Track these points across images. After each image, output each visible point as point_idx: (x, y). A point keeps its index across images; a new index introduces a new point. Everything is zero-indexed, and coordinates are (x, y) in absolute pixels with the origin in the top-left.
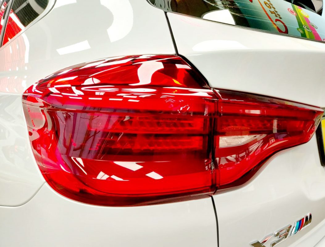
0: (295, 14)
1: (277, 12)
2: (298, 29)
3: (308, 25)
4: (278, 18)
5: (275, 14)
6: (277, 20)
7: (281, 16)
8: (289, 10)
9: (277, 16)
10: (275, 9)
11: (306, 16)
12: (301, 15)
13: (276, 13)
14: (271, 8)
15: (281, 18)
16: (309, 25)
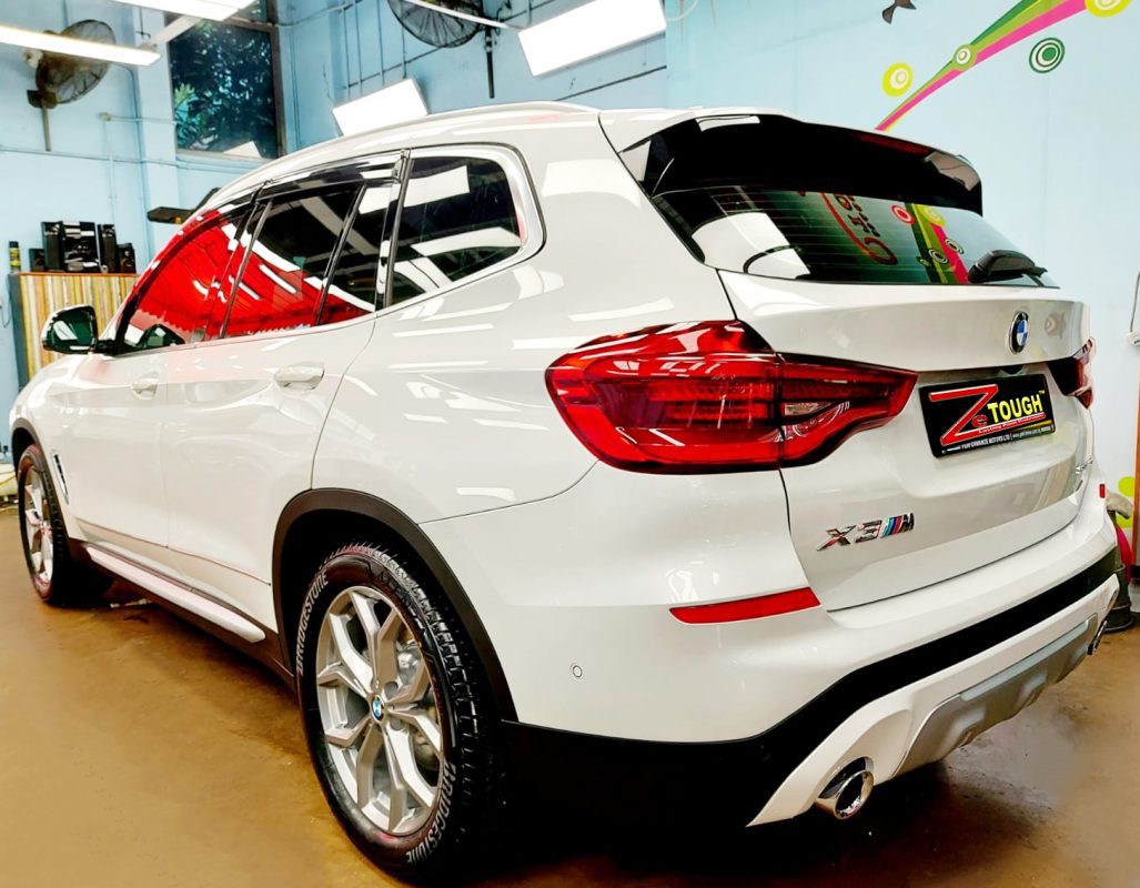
0: (909, 219)
1: (866, 219)
2: (918, 259)
3: (940, 247)
4: (871, 235)
5: (863, 224)
6: (868, 241)
7: (878, 230)
8: (896, 209)
9: (868, 231)
10: (860, 209)
11: (937, 221)
12: (925, 221)
13: (865, 223)
14: (850, 209)
15: (877, 235)
16: (944, 246)
